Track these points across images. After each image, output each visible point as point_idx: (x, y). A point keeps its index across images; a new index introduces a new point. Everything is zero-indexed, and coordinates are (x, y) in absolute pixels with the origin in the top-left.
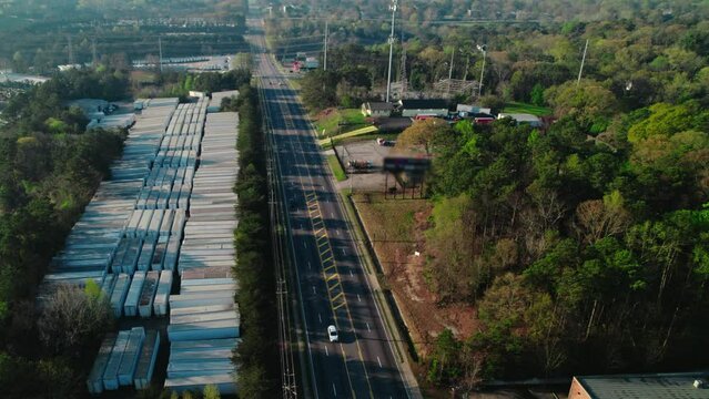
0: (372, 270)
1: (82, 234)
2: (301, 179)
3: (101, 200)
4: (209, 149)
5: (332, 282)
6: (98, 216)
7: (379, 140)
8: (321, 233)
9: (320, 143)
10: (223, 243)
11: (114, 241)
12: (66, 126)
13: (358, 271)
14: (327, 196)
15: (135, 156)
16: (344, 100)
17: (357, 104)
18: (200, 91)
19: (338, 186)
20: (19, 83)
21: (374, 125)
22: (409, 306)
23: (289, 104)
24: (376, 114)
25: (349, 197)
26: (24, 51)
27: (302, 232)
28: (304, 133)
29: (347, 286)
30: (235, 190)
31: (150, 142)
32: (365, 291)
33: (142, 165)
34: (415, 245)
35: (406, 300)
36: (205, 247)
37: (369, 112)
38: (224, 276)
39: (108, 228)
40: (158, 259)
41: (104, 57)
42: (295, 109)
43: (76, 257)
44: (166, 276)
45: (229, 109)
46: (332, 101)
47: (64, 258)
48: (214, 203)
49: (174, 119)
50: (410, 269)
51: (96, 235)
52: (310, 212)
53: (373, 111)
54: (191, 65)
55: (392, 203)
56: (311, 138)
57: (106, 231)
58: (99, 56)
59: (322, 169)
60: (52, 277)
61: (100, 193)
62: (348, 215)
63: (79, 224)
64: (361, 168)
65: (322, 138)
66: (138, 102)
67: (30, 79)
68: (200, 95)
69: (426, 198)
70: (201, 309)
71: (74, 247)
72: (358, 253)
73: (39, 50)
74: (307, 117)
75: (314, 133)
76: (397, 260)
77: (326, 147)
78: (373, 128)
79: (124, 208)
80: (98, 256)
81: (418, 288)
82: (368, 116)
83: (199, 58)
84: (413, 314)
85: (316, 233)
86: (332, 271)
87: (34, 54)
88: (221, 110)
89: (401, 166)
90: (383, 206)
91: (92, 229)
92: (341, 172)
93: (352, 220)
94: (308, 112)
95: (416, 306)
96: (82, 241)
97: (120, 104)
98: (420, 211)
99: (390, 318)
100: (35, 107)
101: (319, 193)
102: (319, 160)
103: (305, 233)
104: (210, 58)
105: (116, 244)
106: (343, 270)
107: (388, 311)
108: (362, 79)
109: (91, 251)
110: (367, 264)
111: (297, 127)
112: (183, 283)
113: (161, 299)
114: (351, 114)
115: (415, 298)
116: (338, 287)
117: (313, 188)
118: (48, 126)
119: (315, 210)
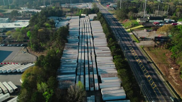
0: (160, 74)
1: (64, 61)
2: (126, 42)
3: (67, 49)
4: (95, 33)
5: (149, 78)
6: (67, 55)
7: (145, 30)
8: (138, 61)
9: (127, 30)
10: (110, 65)
11: (75, 64)
12: (50, 25)
13: (156, 74)
14: (136, 48)
15: (73, 34)
16: (131, 17)
17: (135, 18)
18: (85, 14)
19: (138, 45)
20: (31, 11)
21: (142, 25)
22: (176, 87)
23: (112, 18)
24: (142, 22)
25: (143, 48)
26: (29, 2)
27: (132, 60)
28: (120, 27)
29: (154, 80)
30: (108, 46)
31: (76, 30)
32: (161, 82)
33: (76, 38)
34: (170, 65)
35: (174, 85)
36: (105, 66)
37: (140, 21)
38: (114, 76)
39: (72, 59)
40: (91, 70)
41: (53, 4)
42: (114, 20)
43: (65, 69)
44: (96, 76)
45: (96, 20)
46: (127, 18)
47: (61, 69)
48: (103, 51)
49: (81, 23)
50: (171, 73)
51: (69, 61)
52: (133, 54)
53: (141, 20)
54: (77, 6)
55: (157, 50)
56: (123, 29)
57: (72, 60)
58: (52, 3)
59: (131, 39)
60: (59, 76)
61: (66, 47)
62: (145, 55)
63: (62, 58)
64: (143, 39)
65: (127, 29)
66: (68, 17)
67: (34, 10)
68: (85, 15)
69: (167, 49)
70: (111, 89)
71: (63, 66)
72: (153, 68)
73: (34, 2)
74: (119, 22)
75: (124, 27)
76: (166, 70)
77: (129, 32)
78: (142, 26)
79: (75, 52)
80: (72, 69)
81: (176, 80)
82: (139, 22)
83: (79, 4)
84: (179, 90)
85: (137, 61)
86: (147, 74)
87: (33, 3)
88: (94, 20)
89: (160, 39)
90: (154, 51)
91: (67, 59)
92: (137, 40)
93: (147, 56)
94: (119, 20)
95: (178, 87)
96: (65, 64)
97: (62, 18)
98: (166, 53)
99: (172, 91)
100: (39, 19)
101: (133, 47)
102: (128, 36)
103: (134, 61)
104: (82, 4)
105: (76, 65)
106: (151, 74)
107: (171, 89)
108: (136, 11)
109: (69, 67)
110: (157, 72)
111: (118, 25)
112: (102, 79)
113: (96, 85)
114: (134, 21)
115: (177, 84)
116: (151, 80)
117: (130, 45)
118: (45, 25)
119: (134, 53)
